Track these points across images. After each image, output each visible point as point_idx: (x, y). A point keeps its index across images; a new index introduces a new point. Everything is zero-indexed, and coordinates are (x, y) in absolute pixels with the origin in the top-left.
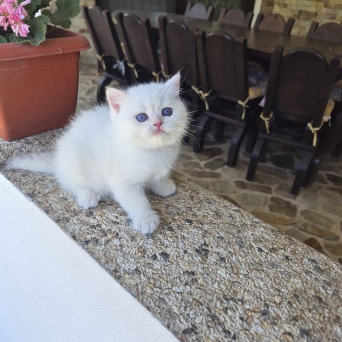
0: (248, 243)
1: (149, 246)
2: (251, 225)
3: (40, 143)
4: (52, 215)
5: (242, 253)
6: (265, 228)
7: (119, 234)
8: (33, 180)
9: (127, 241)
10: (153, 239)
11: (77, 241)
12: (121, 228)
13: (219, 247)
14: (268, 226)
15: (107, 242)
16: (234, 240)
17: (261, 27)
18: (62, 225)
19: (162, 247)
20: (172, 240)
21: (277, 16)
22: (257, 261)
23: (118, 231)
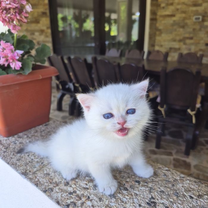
0: (182, 193)
1: (113, 204)
2: (180, 180)
3: (28, 137)
4: (41, 187)
5: (179, 202)
6: (190, 181)
7: (90, 197)
8: (25, 163)
9: (97, 201)
10: (115, 198)
11: (60, 205)
12: (91, 192)
13: (163, 199)
14: (192, 179)
15: (82, 204)
16: (172, 192)
17: (150, 58)
18: (49, 194)
19: (122, 204)
20: (128, 198)
21: (158, 52)
22: (191, 206)
23: (89, 195)
